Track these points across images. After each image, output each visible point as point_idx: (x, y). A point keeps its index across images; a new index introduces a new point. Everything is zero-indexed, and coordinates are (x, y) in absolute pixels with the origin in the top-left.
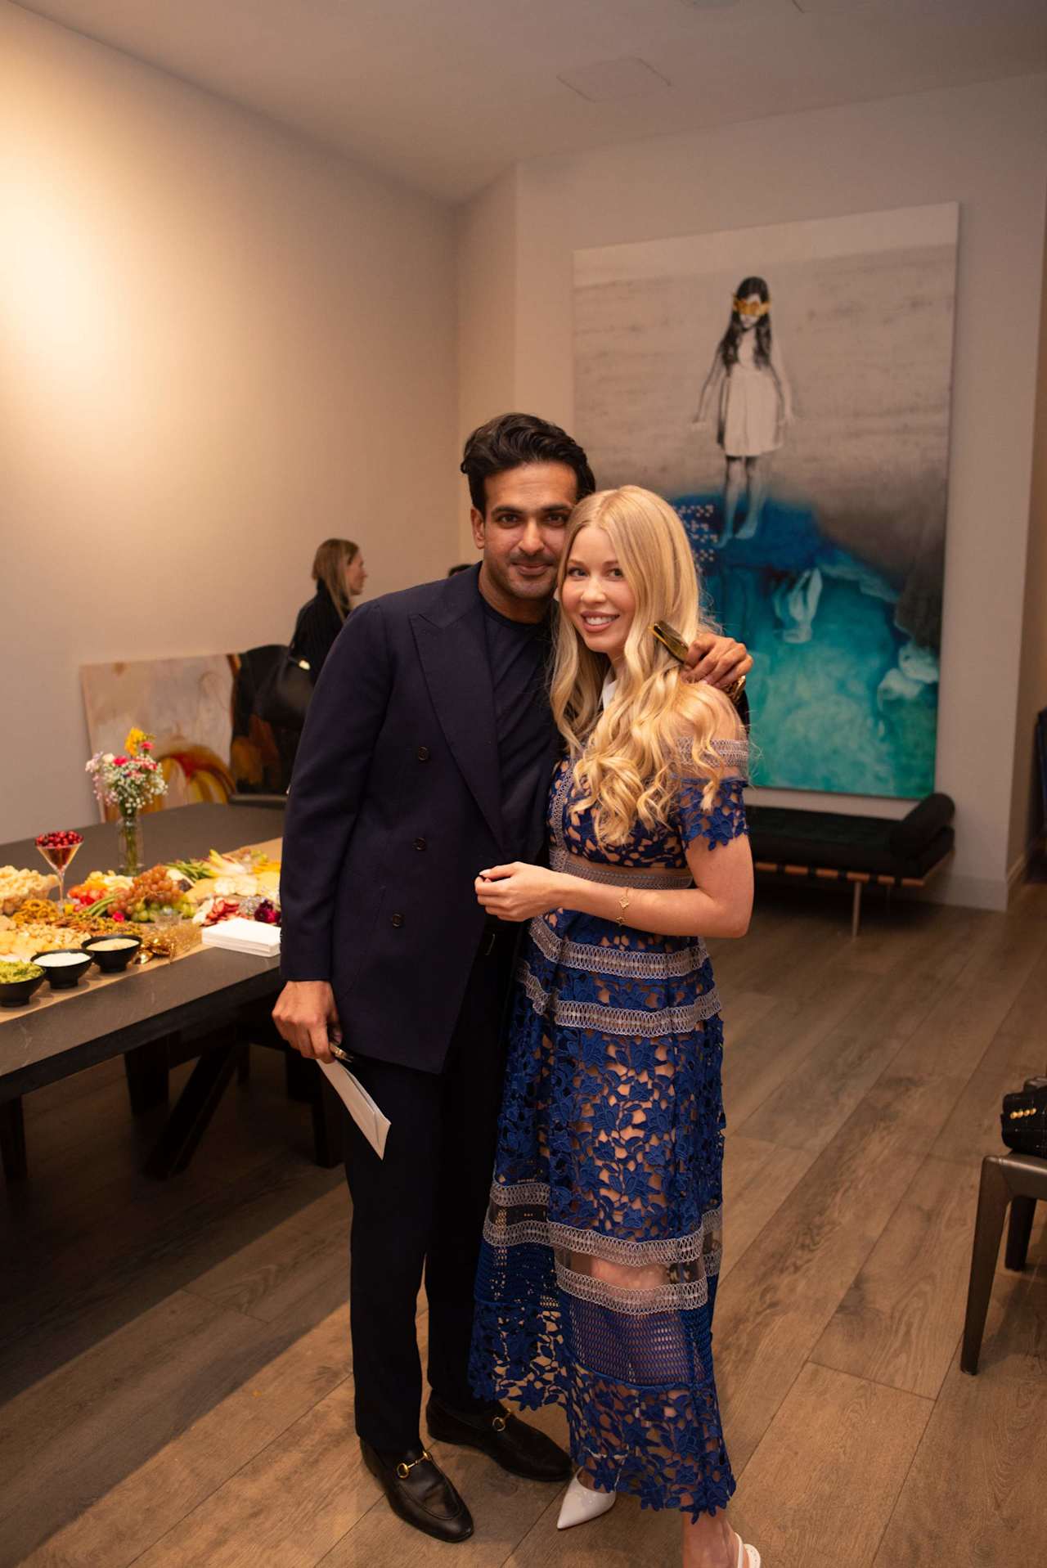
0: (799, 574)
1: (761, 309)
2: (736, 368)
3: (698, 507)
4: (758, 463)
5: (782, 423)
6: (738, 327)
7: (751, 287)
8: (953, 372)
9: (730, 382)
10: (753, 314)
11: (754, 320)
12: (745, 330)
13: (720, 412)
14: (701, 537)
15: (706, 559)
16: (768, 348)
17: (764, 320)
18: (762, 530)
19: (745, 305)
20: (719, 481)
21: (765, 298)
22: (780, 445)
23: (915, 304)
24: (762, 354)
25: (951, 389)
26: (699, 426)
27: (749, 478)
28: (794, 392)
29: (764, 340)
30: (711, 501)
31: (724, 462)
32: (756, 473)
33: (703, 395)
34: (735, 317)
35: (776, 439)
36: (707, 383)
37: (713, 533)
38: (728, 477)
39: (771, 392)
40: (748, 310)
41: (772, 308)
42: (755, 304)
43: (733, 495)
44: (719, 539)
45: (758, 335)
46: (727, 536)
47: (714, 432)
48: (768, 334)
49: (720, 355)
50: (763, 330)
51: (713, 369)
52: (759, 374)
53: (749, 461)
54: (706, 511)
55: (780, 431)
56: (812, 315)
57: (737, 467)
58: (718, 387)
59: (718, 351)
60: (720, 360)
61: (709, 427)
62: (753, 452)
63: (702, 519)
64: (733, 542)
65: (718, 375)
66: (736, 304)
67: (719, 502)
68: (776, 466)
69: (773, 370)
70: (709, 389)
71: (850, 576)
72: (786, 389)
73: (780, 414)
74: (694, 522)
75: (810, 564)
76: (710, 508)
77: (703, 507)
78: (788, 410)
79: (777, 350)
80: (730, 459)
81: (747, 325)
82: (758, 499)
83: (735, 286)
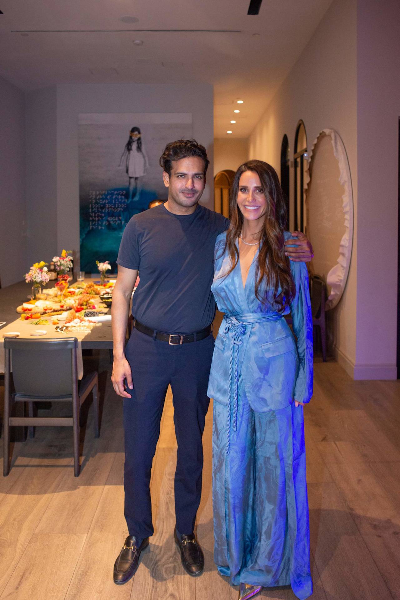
1: (139, 136)
2: (131, 152)
4: (139, 179)
5: (146, 168)
6: (131, 140)
7: (135, 130)
9: (129, 157)
10: (136, 137)
11: (136, 139)
12: (134, 141)
13: (127, 164)
14: (122, 200)
15: (124, 207)
17: (139, 139)
19: (133, 134)
20: (128, 184)
21: (139, 133)
22: (145, 174)
24: (139, 148)
26: (120, 168)
27: (136, 183)
29: (140, 145)
31: (128, 179)
32: (138, 182)
33: (121, 159)
34: (131, 137)
35: (144, 172)
36: (122, 156)
37: (126, 199)
38: (130, 183)
40: (134, 136)
41: (142, 136)
42: (136, 134)
43: (131, 188)
44: (128, 201)
45: (138, 143)
46: (130, 200)
47: (125, 170)
48: (141, 143)
49: (126, 148)
50: (139, 142)
51: (124, 152)
52: (138, 154)
53: (136, 179)
54: (123, 193)
55: (145, 170)
57: (133, 180)
58: (126, 157)
59: (126, 147)
60: (126, 149)
61: (123, 168)
62: (137, 176)
63: (122, 195)
64: (132, 202)
65: (126, 153)
66: (131, 134)
67: (127, 190)
68: (144, 180)
69: (143, 154)
70: (123, 157)
72: (147, 159)
73: (145, 165)
74: (119, 196)
76: (124, 192)
77: (122, 191)
78: (147, 165)
79: (143, 148)
80: (130, 178)
81: (134, 140)
82: (139, 189)
83: (130, 129)
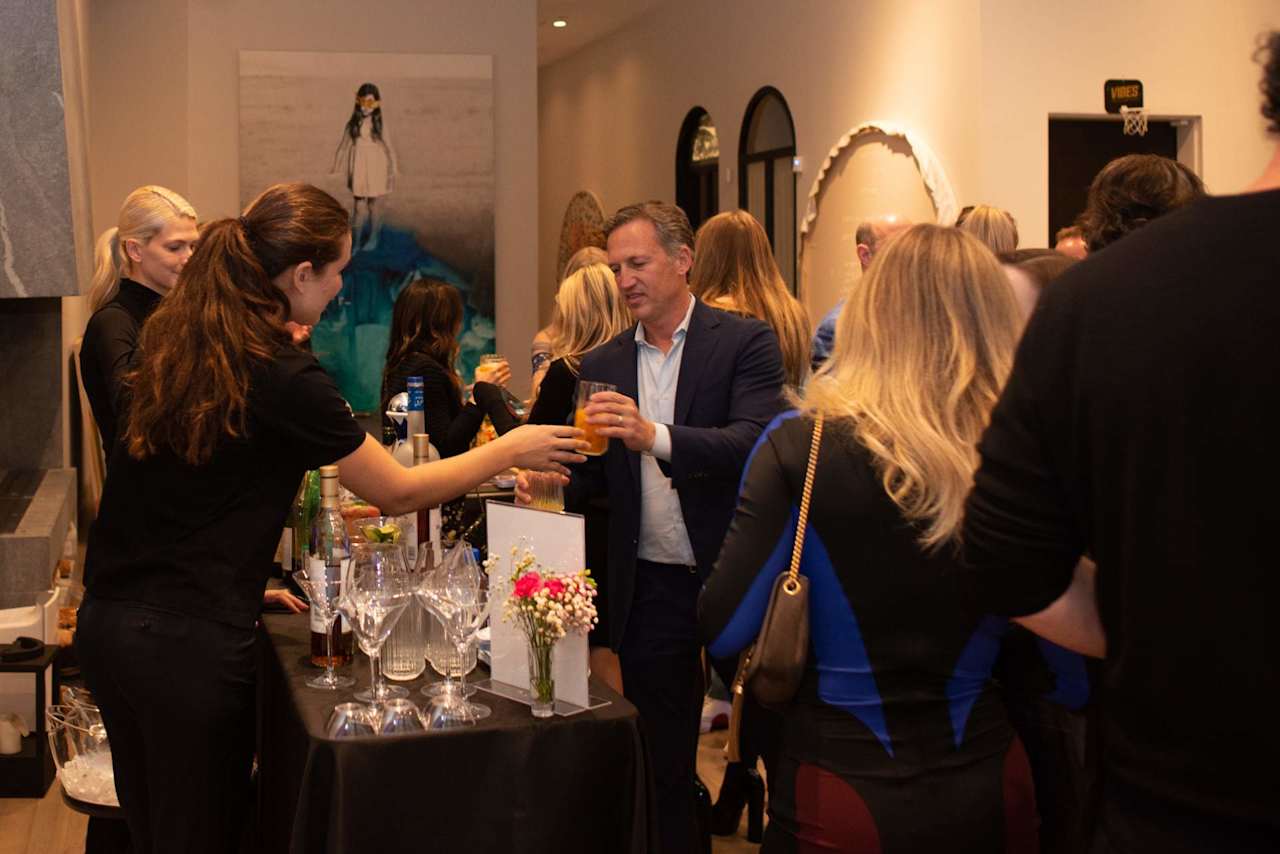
0: (406, 274)
1: (375, 105)
2: (359, 141)
4: (376, 202)
5: (391, 177)
6: (359, 114)
7: (367, 90)
9: (355, 151)
10: (369, 106)
11: (371, 110)
12: (364, 117)
13: (349, 168)
16: (381, 128)
17: (377, 111)
18: (380, 246)
19: (364, 101)
21: (377, 97)
22: (391, 191)
23: (472, 111)
24: (376, 132)
27: (371, 212)
28: (398, 157)
29: (378, 125)
31: (353, 200)
32: (375, 208)
33: (336, 156)
34: (358, 107)
35: (388, 187)
36: (339, 148)
38: (356, 210)
39: (383, 157)
40: (366, 104)
41: (382, 104)
42: (370, 100)
43: (360, 222)
45: (373, 120)
46: (356, 249)
47: (345, 180)
48: (380, 120)
49: (348, 131)
50: (377, 118)
51: (343, 139)
52: (373, 144)
53: (370, 200)
55: (390, 182)
57: (362, 204)
58: (347, 152)
60: (348, 136)
62: (371, 195)
65: (347, 143)
66: (357, 99)
68: (388, 204)
69: (384, 144)
70: (341, 152)
71: (439, 274)
72: (393, 156)
73: (389, 171)
75: (414, 267)
78: (395, 169)
79: (386, 132)
80: (357, 199)
81: (365, 114)
82: (377, 225)
83: (357, 90)
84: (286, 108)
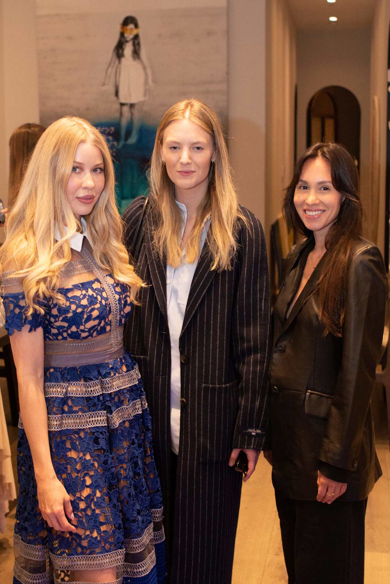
1: (135, 32)
2: (123, 60)
3: (107, 128)
4: (137, 107)
6: (123, 40)
7: (129, 21)
8: (228, 65)
9: (120, 67)
10: (131, 33)
11: (131, 36)
12: (127, 41)
13: (116, 82)
16: (140, 50)
17: (136, 37)
18: (139, 140)
19: (126, 30)
20: (117, 115)
21: (136, 26)
22: (147, 98)
23: (209, 34)
24: (136, 53)
25: (228, 73)
26: (105, 88)
27: (132, 114)
28: (153, 72)
29: (137, 47)
30: (113, 126)
31: (118, 106)
32: (136, 111)
33: (106, 73)
34: (122, 35)
35: (145, 95)
36: (108, 67)
37: (115, 141)
38: (121, 114)
39: (141, 71)
40: (128, 32)
41: (140, 31)
42: (131, 29)
43: (124, 122)
44: (118, 144)
45: (134, 44)
46: (122, 143)
47: (113, 90)
48: (139, 44)
49: (115, 53)
50: (136, 42)
51: (111, 60)
52: (135, 63)
53: (132, 106)
54: (111, 130)
55: (147, 92)
56: (160, 36)
57: (126, 109)
58: (114, 70)
59: (114, 51)
60: (115, 58)
61: (110, 88)
62: (133, 101)
63: (109, 134)
64: (125, 146)
65: (114, 63)
66: (122, 28)
67: (117, 125)
68: (145, 108)
69: (142, 61)
70: (110, 70)
72: (149, 71)
73: (146, 82)
76: (113, 129)
77: (109, 128)
78: (150, 81)
79: (143, 53)
80: (122, 105)
81: (128, 39)
82: (137, 124)
83: (121, 20)
84: (70, 38)
